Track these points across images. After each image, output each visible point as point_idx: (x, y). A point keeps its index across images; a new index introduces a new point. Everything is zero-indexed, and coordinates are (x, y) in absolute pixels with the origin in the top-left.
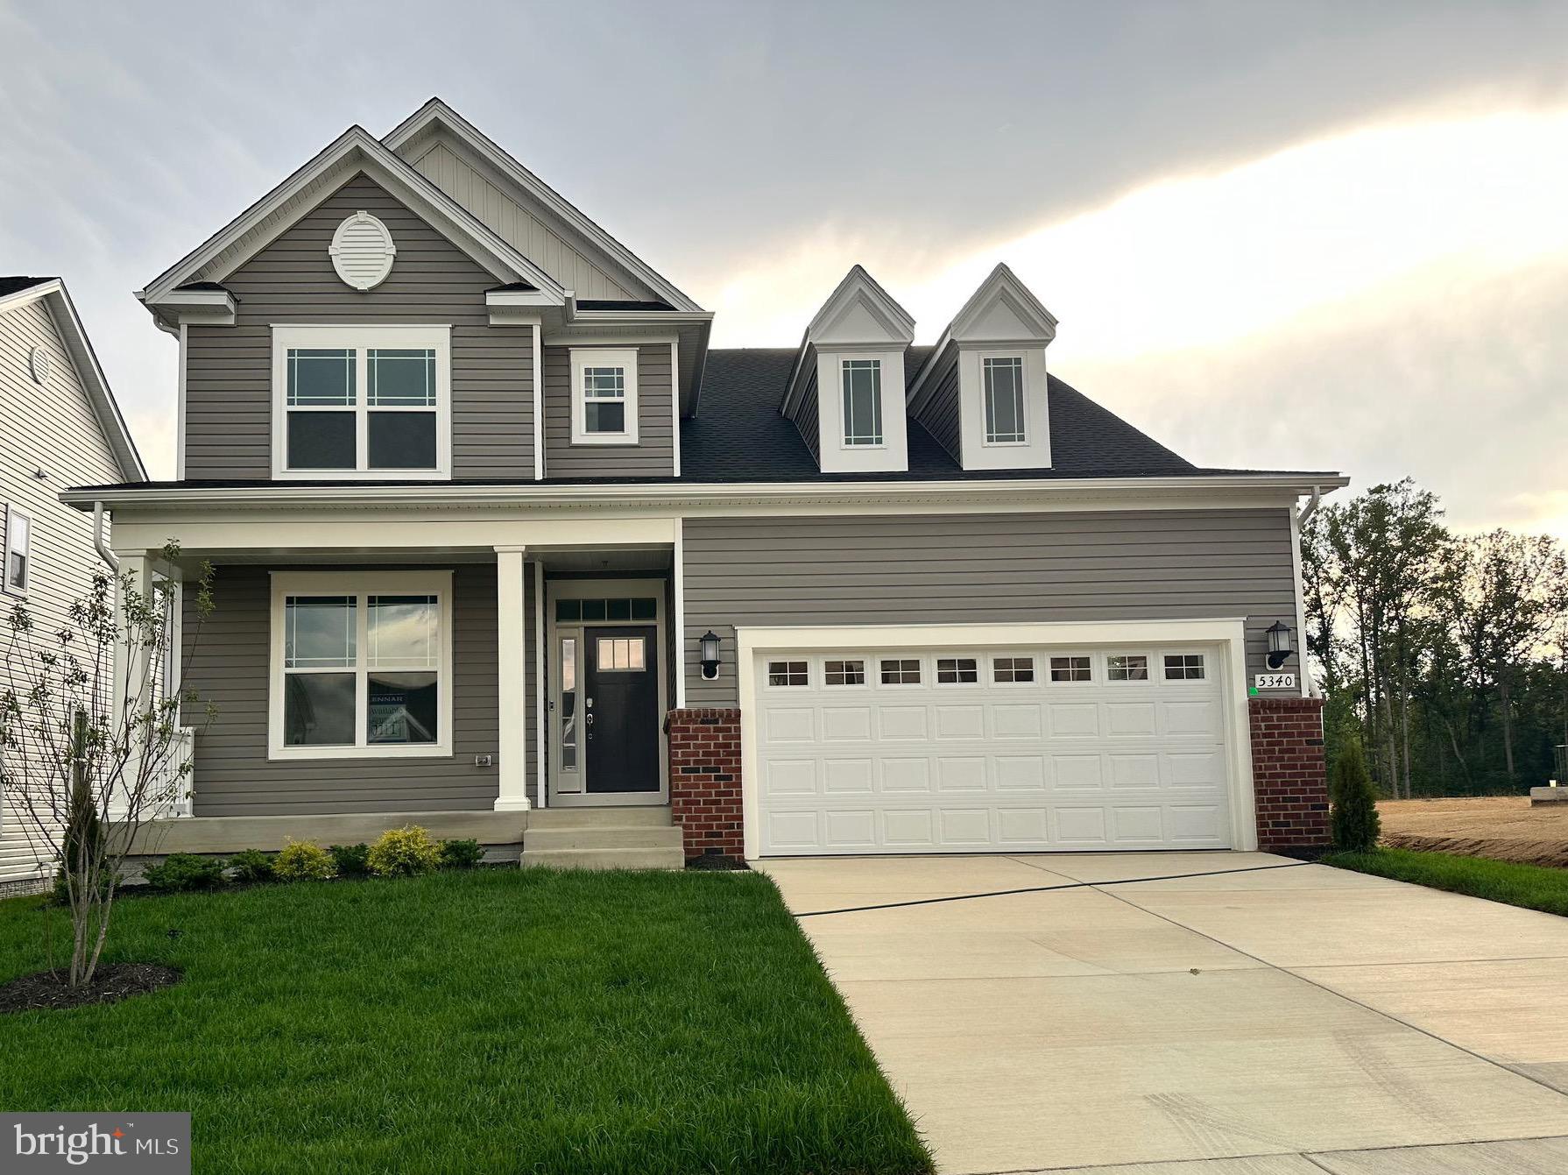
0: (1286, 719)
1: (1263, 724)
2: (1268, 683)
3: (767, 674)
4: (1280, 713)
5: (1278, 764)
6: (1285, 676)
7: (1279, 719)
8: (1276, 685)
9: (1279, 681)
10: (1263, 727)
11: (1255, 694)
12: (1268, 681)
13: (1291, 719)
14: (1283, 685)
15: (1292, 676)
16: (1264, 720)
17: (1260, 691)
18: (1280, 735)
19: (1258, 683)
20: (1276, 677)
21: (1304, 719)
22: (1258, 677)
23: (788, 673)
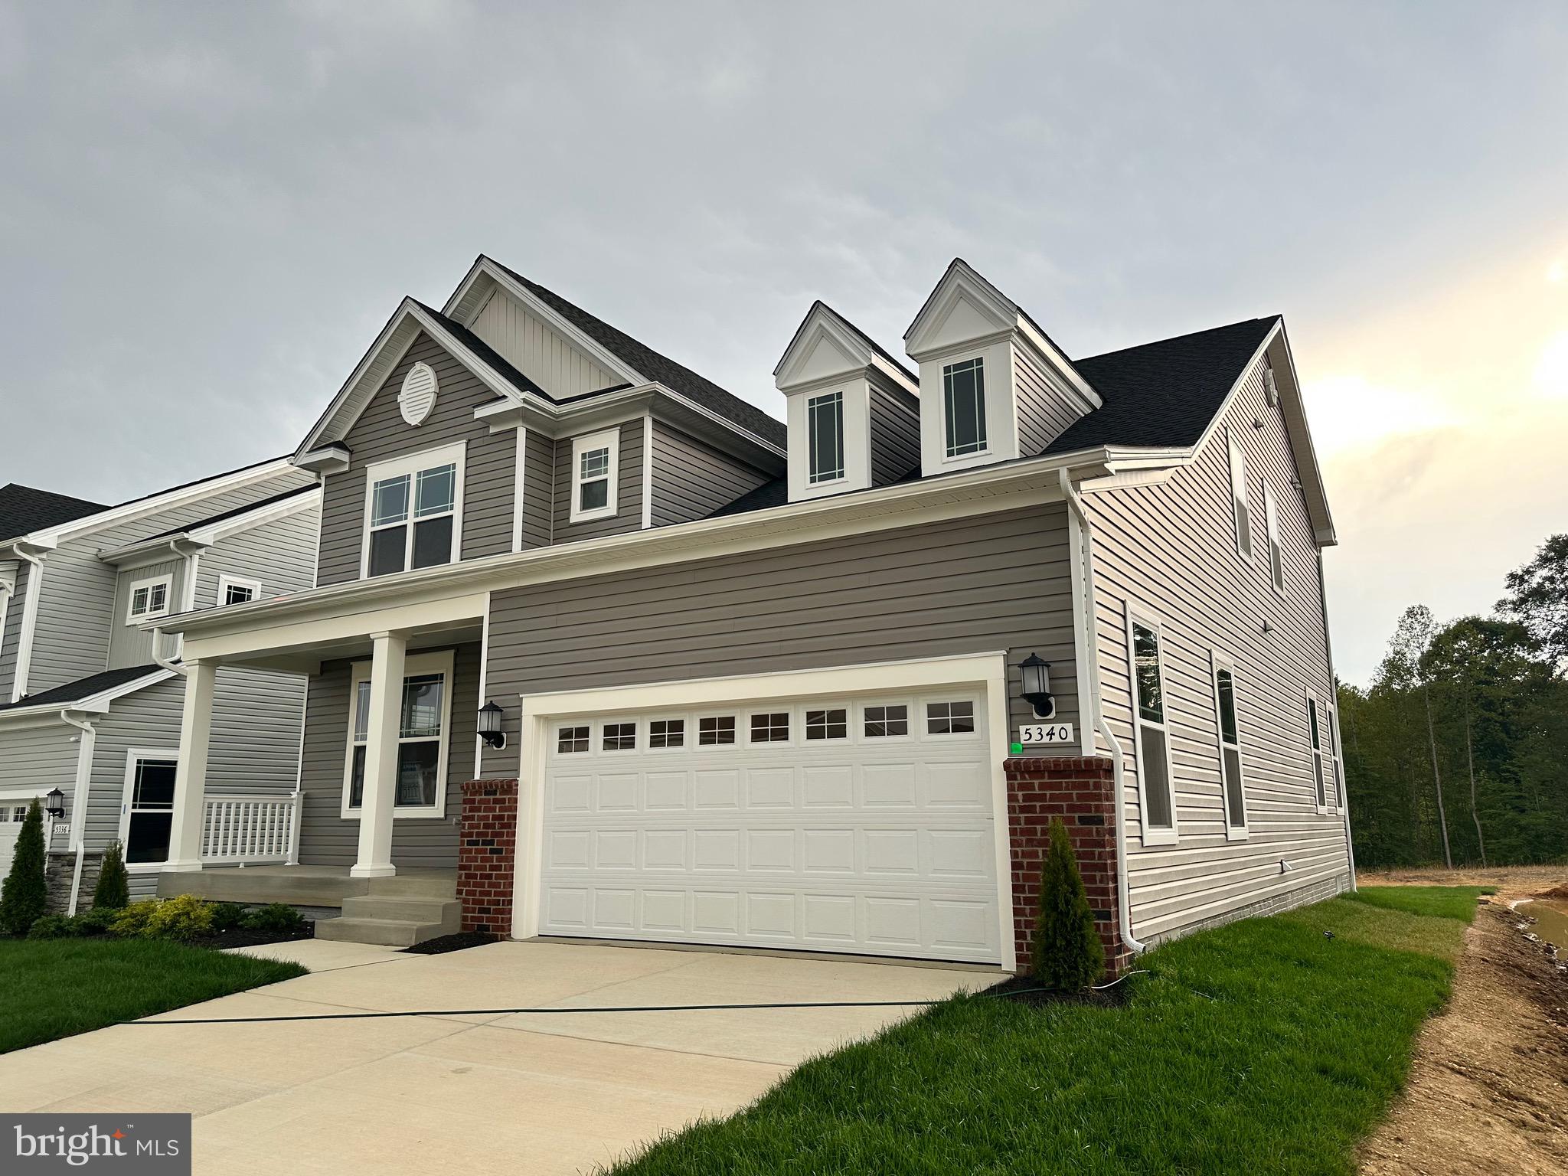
0: (1050, 786)
1: (1020, 794)
2: (1036, 736)
3: (556, 741)
4: (1043, 778)
5: (1040, 850)
6: (1057, 727)
7: (1042, 786)
8: (1046, 739)
9: (1051, 734)
10: (1020, 798)
11: (1019, 754)
12: (1034, 733)
13: (1059, 786)
14: (1056, 739)
15: (1069, 727)
16: (1021, 787)
17: (1025, 748)
18: (1043, 809)
19: (1024, 737)
20: (1046, 728)
21: (1075, 786)
22: (1022, 729)
23: (573, 738)
